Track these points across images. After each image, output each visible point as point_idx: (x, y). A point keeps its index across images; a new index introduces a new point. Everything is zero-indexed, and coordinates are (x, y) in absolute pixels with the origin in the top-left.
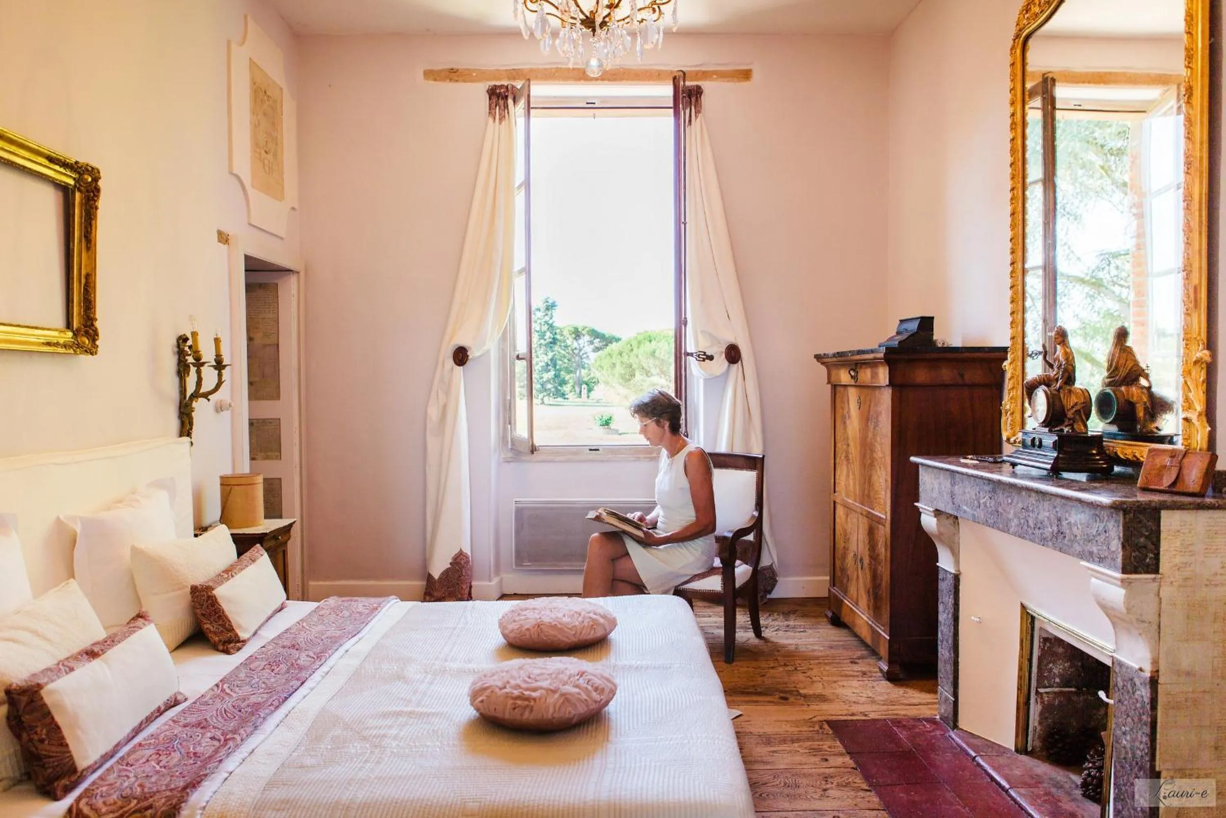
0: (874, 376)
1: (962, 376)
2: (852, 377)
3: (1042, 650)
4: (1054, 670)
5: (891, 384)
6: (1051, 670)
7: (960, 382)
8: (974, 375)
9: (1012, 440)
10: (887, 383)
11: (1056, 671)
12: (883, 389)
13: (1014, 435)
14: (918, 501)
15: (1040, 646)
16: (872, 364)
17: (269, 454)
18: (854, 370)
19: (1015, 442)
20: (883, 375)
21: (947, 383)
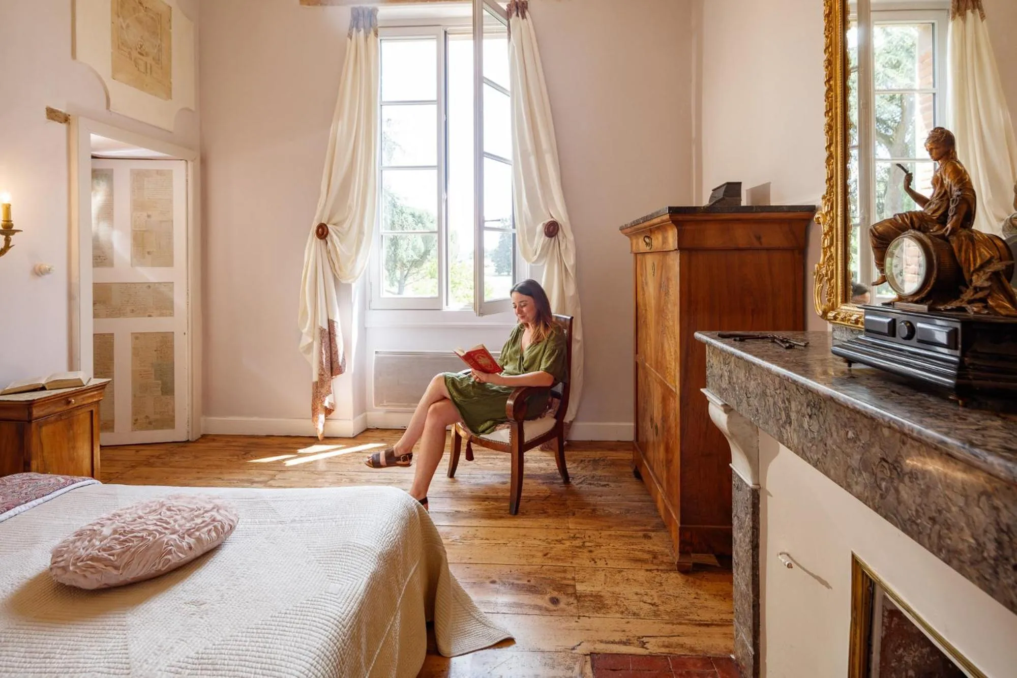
0: (665, 240)
1: (759, 238)
2: (647, 244)
3: (887, 628)
4: (905, 659)
5: (681, 248)
6: (900, 659)
7: (756, 244)
8: (775, 237)
9: (831, 315)
10: (676, 247)
11: (908, 659)
12: (671, 253)
13: (833, 309)
14: (705, 387)
15: (883, 622)
16: (660, 228)
17: (164, 311)
18: (648, 237)
19: (835, 318)
20: (672, 238)
21: (741, 246)
